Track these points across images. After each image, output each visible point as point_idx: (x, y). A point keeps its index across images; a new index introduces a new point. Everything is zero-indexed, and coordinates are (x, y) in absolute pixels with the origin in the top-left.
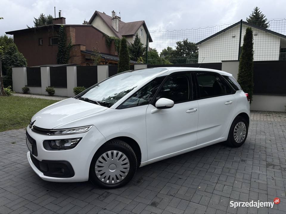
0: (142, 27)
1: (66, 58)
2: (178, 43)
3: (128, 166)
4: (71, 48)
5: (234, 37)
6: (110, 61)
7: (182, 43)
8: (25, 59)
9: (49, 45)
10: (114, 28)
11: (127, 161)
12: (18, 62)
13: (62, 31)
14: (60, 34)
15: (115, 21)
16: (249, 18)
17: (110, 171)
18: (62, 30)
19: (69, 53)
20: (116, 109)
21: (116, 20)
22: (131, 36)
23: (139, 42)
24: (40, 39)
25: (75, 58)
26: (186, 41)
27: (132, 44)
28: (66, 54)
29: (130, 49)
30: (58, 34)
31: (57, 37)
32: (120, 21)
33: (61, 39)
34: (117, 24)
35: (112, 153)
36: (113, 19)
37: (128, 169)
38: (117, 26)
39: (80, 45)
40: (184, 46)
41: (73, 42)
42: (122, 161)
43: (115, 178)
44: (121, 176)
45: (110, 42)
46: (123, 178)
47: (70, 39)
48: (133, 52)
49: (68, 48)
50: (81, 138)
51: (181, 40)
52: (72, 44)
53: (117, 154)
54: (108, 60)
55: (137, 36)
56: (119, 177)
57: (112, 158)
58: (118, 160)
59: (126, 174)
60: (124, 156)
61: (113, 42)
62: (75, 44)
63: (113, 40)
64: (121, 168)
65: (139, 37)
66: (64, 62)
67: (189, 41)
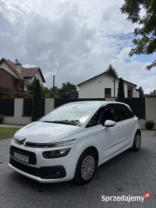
0: (38, 72)
2: (64, 84)
5: (101, 82)
6: (18, 95)
7: (66, 84)
10: (17, 71)
16: (106, 71)
20: (85, 127)
21: (19, 66)
22: (30, 78)
26: (69, 83)
27: (32, 83)
29: (30, 87)
32: (21, 66)
34: (20, 69)
35: (89, 158)
36: (16, 65)
38: (20, 70)
40: (67, 86)
42: (93, 162)
43: (89, 175)
45: (17, 81)
46: (92, 174)
50: (71, 148)
51: (66, 82)
54: (17, 94)
55: (35, 78)
57: (89, 161)
60: (93, 159)
61: (19, 81)
64: (92, 167)
67: (70, 83)
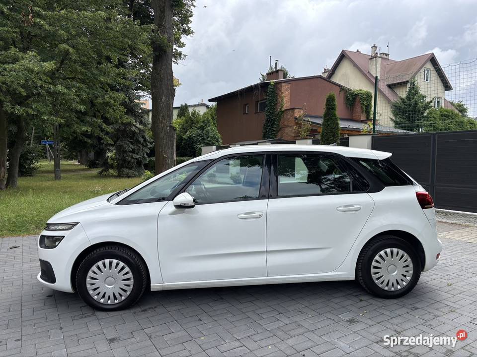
0: (429, 66)
1: (274, 130)
3: (131, 282)
4: (281, 114)
8: (219, 135)
9: (256, 113)
10: (372, 73)
11: (130, 275)
12: (210, 139)
13: (271, 90)
14: (268, 95)
15: (374, 62)
17: (107, 286)
18: (272, 88)
19: (279, 122)
20: (116, 204)
21: (376, 60)
22: (403, 84)
23: (417, 92)
24: (246, 105)
25: (287, 129)
28: (276, 124)
30: (267, 96)
31: (264, 100)
32: (387, 60)
33: (270, 103)
35: (111, 263)
36: (371, 59)
37: (132, 287)
38: (378, 70)
39: (294, 108)
41: (286, 104)
42: (124, 275)
43: (112, 297)
44: (121, 295)
45: (353, 99)
46: (123, 298)
47: (282, 101)
48: (404, 112)
49: (278, 115)
50: (64, 237)
52: (283, 109)
53: (117, 264)
55: (413, 83)
56: (117, 296)
57: (110, 269)
58: (119, 273)
59: (128, 293)
60: (127, 269)
61: (358, 98)
62: (289, 108)
63: (357, 95)
64: (122, 284)
65: (416, 85)
66: (271, 136)
